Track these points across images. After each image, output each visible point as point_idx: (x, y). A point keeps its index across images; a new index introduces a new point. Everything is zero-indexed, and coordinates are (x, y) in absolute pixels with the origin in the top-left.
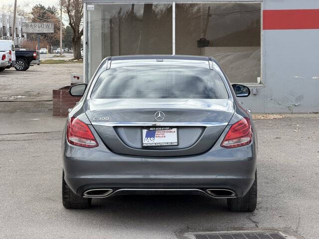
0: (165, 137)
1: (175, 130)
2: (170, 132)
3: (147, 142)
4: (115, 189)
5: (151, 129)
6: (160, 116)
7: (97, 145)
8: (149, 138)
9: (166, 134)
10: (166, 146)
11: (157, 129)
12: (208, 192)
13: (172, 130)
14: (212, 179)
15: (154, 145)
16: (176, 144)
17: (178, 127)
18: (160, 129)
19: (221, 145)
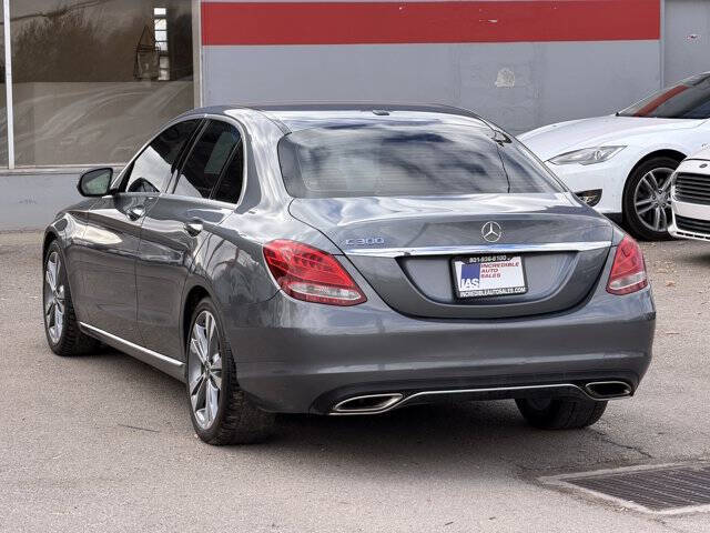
0: (499, 275)
1: (518, 260)
2: (510, 265)
3: (467, 288)
5: (472, 260)
6: (491, 231)
7: (364, 299)
8: (468, 280)
9: (501, 270)
10: (504, 295)
11: (483, 259)
13: (511, 261)
14: (599, 361)
15: (481, 294)
16: (524, 290)
17: (523, 255)
18: (489, 259)
19: (608, 291)
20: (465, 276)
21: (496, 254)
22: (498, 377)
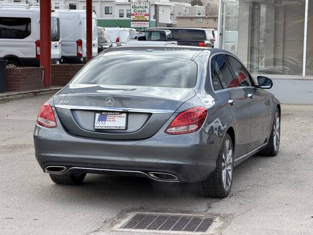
0: (115, 121)
1: (124, 115)
2: (120, 117)
3: (99, 125)
4: (68, 167)
5: (103, 113)
6: (110, 101)
7: (56, 126)
8: (101, 122)
9: (116, 119)
11: (108, 113)
12: (151, 175)
13: (121, 115)
14: (154, 163)
15: (104, 128)
16: (124, 128)
18: (111, 113)
19: (166, 132)
20: (99, 120)
21: (115, 112)
22: (105, 165)
